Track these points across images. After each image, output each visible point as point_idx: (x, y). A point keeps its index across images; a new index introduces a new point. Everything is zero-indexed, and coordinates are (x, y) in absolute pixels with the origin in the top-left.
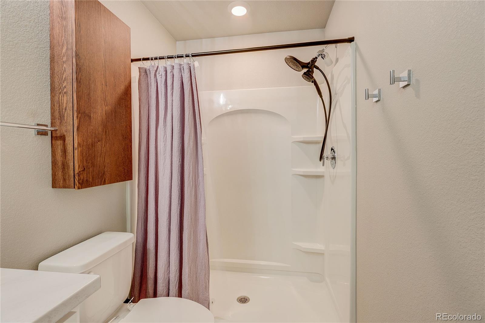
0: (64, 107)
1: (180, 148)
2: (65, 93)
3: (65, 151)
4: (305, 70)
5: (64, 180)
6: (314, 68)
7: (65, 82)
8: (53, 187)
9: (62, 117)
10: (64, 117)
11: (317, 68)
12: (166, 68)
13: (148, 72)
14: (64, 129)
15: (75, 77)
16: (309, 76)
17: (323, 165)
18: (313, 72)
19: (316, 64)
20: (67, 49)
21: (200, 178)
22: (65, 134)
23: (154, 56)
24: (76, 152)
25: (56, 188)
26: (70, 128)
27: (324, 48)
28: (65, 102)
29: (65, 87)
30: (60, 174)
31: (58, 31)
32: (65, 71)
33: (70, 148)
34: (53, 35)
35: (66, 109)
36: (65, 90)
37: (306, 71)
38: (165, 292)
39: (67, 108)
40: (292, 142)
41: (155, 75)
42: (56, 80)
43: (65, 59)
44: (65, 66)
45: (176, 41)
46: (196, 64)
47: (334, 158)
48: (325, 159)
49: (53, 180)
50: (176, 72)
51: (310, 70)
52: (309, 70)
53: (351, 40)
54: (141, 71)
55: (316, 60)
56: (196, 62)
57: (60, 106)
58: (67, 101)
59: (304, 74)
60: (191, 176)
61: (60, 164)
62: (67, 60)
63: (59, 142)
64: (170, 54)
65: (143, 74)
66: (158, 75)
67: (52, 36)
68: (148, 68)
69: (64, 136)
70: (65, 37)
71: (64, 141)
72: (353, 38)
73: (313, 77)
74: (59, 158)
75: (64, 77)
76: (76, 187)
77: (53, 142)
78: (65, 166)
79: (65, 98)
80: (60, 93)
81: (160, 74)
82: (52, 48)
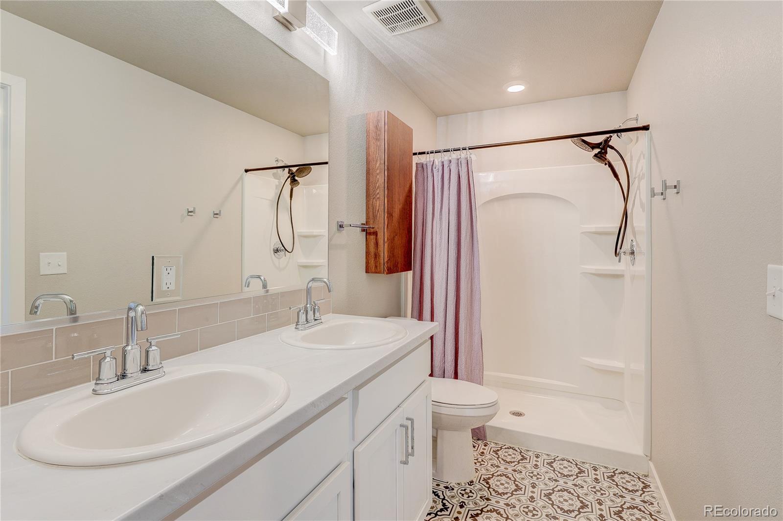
0: (377, 209)
1: (456, 241)
2: (378, 198)
3: (377, 244)
4: (597, 151)
5: (376, 267)
6: (608, 148)
7: (378, 189)
8: (366, 272)
9: (375, 217)
10: (376, 216)
11: (612, 148)
12: (443, 162)
13: (425, 167)
14: (376, 227)
15: (386, 186)
16: (601, 156)
17: (619, 261)
18: (607, 153)
19: (610, 143)
20: (380, 164)
21: (476, 271)
22: (377, 230)
23: (430, 150)
24: (386, 244)
25: (369, 273)
26: (381, 225)
27: (621, 125)
28: (378, 205)
29: (378, 193)
30: (372, 262)
31: (373, 150)
32: (378, 180)
33: (381, 242)
34: (369, 153)
35: (378, 211)
36: (378, 196)
37: (597, 153)
38: (441, 372)
39: (380, 210)
40: (582, 233)
41: (432, 170)
42: (371, 188)
43: (378, 172)
44: (378, 177)
45: (437, 117)
46: (473, 157)
47: (633, 253)
48: (622, 254)
49: (366, 267)
50: (453, 167)
51: (603, 151)
52: (601, 151)
53: (646, 128)
54: (419, 166)
55: (610, 139)
56: (474, 155)
57: (373, 208)
58: (379, 204)
59: (594, 156)
60: (468, 268)
61: (372, 254)
62: (380, 172)
63: (372, 237)
64: (446, 148)
65: (420, 169)
66: (434, 170)
67: (368, 155)
68: (425, 163)
69: (377, 232)
70: (379, 154)
71: (377, 235)
72: (649, 126)
73: (606, 159)
74: (372, 249)
75: (377, 185)
76: (385, 273)
77: (367, 237)
78: (376, 256)
79: (378, 202)
80: (374, 198)
81: (437, 168)
82: (368, 163)
